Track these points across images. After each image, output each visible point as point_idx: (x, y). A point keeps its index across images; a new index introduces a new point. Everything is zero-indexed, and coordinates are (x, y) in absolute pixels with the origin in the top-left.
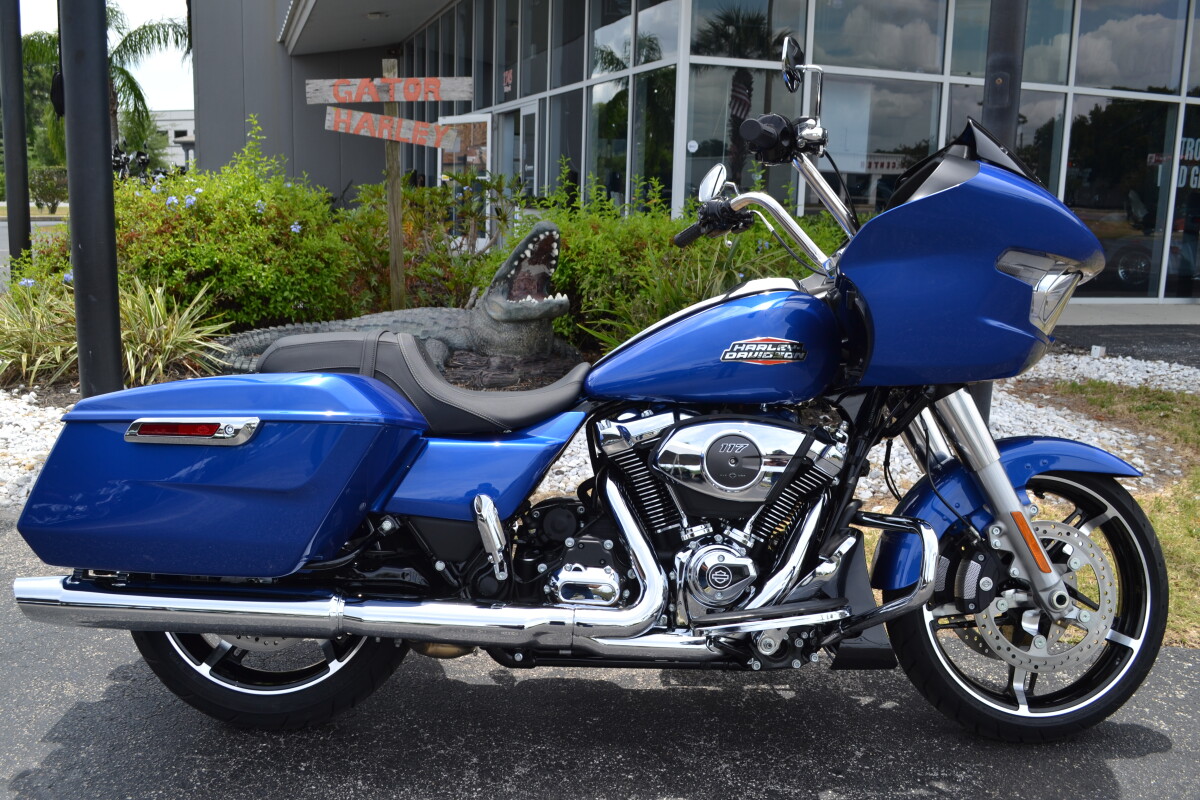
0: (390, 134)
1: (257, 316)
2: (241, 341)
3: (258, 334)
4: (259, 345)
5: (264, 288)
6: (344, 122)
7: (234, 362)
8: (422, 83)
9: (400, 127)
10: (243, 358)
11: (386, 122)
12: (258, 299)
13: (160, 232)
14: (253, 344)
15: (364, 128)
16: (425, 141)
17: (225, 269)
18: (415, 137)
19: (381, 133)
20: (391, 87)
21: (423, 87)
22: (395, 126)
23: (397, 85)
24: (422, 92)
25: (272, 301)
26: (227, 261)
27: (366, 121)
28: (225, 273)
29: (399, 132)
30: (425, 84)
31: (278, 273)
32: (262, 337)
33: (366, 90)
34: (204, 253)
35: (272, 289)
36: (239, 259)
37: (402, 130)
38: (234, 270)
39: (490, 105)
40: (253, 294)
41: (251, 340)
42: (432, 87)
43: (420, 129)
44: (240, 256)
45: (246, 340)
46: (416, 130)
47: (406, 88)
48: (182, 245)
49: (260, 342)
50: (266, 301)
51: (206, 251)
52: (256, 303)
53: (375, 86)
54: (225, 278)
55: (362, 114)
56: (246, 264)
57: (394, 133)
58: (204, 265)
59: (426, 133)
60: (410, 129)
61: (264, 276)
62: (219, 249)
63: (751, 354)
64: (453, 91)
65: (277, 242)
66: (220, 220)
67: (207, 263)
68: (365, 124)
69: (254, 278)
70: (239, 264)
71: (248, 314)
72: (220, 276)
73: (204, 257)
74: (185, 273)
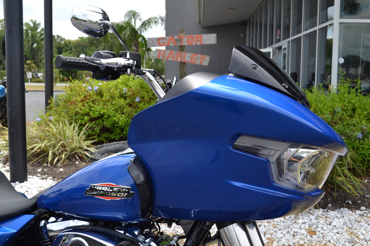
0: (181, 59)
1: (119, 136)
2: (106, 147)
3: (115, 144)
4: (113, 148)
5: (122, 125)
6: (162, 55)
7: (96, 156)
8: (195, 37)
9: (185, 56)
10: (99, 155)
11: (179, 54)
12: (119, 129)
13: (82, 101)
14: (112, 149)
15: (170, 57)
16: (195, 62)
17: (105, 116)
18: (191, 60)
19: (177, 59)
20: (181, 39)
21: (195, 39)
22: (183, 56)
23: (184, 38)
24: (195, 41)
25: (125, 130)
26: (106, 113)
27: (171, 54)
28: (105, 118)
29: (184, 59)
30: (196, 38)
31: (128, 119)
32: (116, 146)
33: (171, 41)
34: (97, 110)
35: (124, 125)
36: (111, 112)
37: (186, 58)
38: (109, 117)
39: (272, 44)
40: (117, 127)
41: (111, 147)
42: (199, 39)
43: (194, 57)
44: (112, 111)
45: (108, 147)
46: (192, 57)
47: (188, 40)
48: (90, 107)
49: (115, 148)
50: (122, 130)
51: (99, 109)
52: (118, 131)
53: (175, 39)
54: (105, 120)
55: (169, 51)
56: (114, 115)
57: (182, 59)
58: (96, 115)
59: (196, 59)
60: (189, 57)
61: (121, 119)
62: (104, 108)
63: (99, 192)
64: (208, 40)
65: (130, 105)
66: (106, 96)
67: (98, 114)
68: (171, 56)
69: (117, 120)
70: (111, 114)
71: (115, 135)
72: (103, 119)
73: (97, 111)
74: (89, 118)
